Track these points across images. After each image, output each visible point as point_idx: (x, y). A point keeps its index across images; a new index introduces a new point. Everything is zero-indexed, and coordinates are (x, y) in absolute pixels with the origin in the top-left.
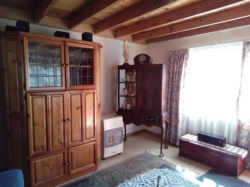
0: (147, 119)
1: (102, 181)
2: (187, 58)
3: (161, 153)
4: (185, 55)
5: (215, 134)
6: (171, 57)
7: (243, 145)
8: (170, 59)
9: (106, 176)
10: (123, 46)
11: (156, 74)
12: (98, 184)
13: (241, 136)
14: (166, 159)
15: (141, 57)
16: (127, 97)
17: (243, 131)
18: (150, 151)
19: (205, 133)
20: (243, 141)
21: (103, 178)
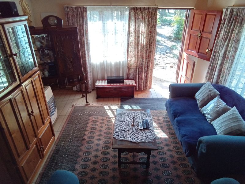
0: (71, 80)
1: (70, 144)
2: (86, 16)
3: (87, 102)
4: (84, 13)
5: (114, 76)
6: (68, 13)
7: (131, 78)
8: (67, 16)
9: (69, 139)
10: (20, 3)
11: (72, 37)
12: (70, 147)
13: (130, 73)
14: (92, 105)
15: (51, 19)
16: (45, 64)
17: (131, 70)
18: (76, 105)
19: (111, 77)
20: (131, 76)
21: (68, 141)
